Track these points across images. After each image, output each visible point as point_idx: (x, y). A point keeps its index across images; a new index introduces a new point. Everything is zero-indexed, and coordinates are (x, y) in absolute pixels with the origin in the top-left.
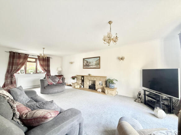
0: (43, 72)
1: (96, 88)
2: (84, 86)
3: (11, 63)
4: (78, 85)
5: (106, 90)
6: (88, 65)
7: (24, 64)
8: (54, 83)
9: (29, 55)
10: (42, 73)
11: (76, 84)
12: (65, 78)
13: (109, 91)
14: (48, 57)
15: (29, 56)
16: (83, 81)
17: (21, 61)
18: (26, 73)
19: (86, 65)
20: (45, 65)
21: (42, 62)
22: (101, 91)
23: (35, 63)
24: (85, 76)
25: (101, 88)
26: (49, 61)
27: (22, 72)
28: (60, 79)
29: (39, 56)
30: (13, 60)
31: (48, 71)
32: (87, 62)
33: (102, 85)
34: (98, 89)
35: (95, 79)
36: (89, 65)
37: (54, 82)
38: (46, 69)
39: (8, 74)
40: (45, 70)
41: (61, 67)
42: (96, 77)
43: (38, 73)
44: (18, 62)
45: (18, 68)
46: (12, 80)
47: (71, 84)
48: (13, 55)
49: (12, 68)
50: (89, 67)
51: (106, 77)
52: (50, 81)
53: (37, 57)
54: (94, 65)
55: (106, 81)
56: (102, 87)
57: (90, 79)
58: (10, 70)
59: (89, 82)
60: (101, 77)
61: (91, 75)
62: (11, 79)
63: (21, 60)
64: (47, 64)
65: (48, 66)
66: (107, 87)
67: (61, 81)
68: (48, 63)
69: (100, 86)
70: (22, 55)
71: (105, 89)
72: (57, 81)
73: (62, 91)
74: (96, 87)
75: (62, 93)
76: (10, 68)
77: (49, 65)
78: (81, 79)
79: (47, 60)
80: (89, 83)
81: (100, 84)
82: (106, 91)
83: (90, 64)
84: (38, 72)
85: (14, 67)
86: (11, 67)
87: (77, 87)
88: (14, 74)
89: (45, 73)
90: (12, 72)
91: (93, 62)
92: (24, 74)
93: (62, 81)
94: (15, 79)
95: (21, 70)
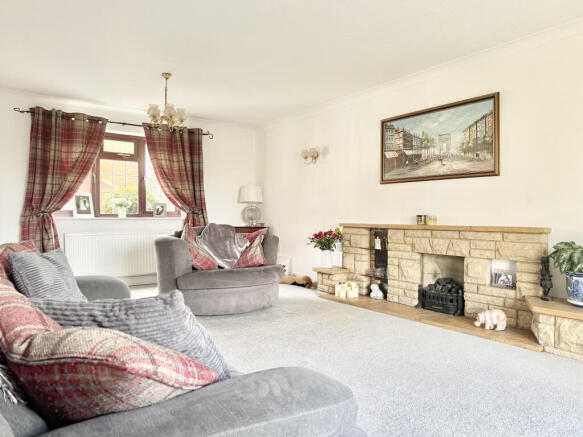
0: (171, 207)
1: (469, 306)
2: (389, 289)
3: (39, 163)
4: (354, 284)
5: (541, 319)
6: (415, 161)
7: (88, 170)
8: (220, 262)
9: (105, 121)
10: (170, 214)
11: (337, 278)
12: (276, 239)
13: (565, 324)
14: (191, 132)
15: (109, 129)
16: (380, 258)
17: (77, 151)
18: (97, 213)
19: (403, 160)
20: (180, 175)
21: (163, 157)
22: (502, 326)
23: (135, 164)
24: (397, 228)
25: (504, 308)
26: (200, 154)
27: (83, 208)
28: (252, 241)
29: (148, 128)
30: (45, 151)
31: (195, 205)
32: (408, 139)
33: (514, 287)
34: (482, 310)
35: (461, 248)
36: (418, 156)
37: (221, 257)
38: (187, 193)
39: (31, 215)
40: (181, 198)
41: (261, 185)
42: (470, 235)
43: (150, 214)
44: (64, 156)
45: (67, 185)
46: (45, 242)
47: (314, 278)
48: (44, 126)
49: (44, 185)
50: (421, 172)
51: (540, 232)
52: (204, 250)
53: (141, 133)
54: (454, 157)
55: (544, 262)
56: (510, 302)
57: (424, 244)
58: (36, 197)
59: (417, 266)
60: (504, 231)
61: (430, 223)
62: (42, 240)
63: (74, 149)
64: (188, 165)
65: (195, 176)
66: (553, 299)
67: (257, 253)
68: (192, 163)
69: (496, 291)
70: (79, 125)
71: (535, 309)
72: (238, 251)
73: (263, 308)
74: (467, 296)
75: (263, 315)
76: (37, 188)
77: (200, 171)
78: (371, 248)
79: (186, 144)
80: (418, 275)
81: (495, 278)
82: (545, 327)
83: (424, 152)
84: (149, 207)
85: (49, 180)
86: (38, 180)
87: (343, 296)
88: (50, 213)
89: (184, 215)
90: (44, 204)
91: (450, 136)
92: (92, 215)
93: (265, 254)
94: (56, 236)
95: (78, 199)
